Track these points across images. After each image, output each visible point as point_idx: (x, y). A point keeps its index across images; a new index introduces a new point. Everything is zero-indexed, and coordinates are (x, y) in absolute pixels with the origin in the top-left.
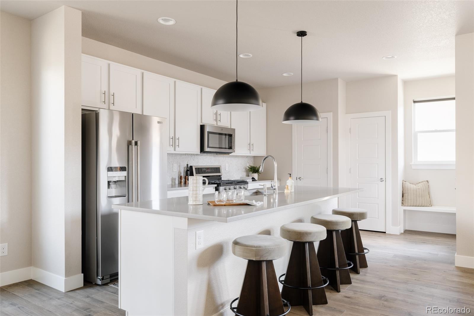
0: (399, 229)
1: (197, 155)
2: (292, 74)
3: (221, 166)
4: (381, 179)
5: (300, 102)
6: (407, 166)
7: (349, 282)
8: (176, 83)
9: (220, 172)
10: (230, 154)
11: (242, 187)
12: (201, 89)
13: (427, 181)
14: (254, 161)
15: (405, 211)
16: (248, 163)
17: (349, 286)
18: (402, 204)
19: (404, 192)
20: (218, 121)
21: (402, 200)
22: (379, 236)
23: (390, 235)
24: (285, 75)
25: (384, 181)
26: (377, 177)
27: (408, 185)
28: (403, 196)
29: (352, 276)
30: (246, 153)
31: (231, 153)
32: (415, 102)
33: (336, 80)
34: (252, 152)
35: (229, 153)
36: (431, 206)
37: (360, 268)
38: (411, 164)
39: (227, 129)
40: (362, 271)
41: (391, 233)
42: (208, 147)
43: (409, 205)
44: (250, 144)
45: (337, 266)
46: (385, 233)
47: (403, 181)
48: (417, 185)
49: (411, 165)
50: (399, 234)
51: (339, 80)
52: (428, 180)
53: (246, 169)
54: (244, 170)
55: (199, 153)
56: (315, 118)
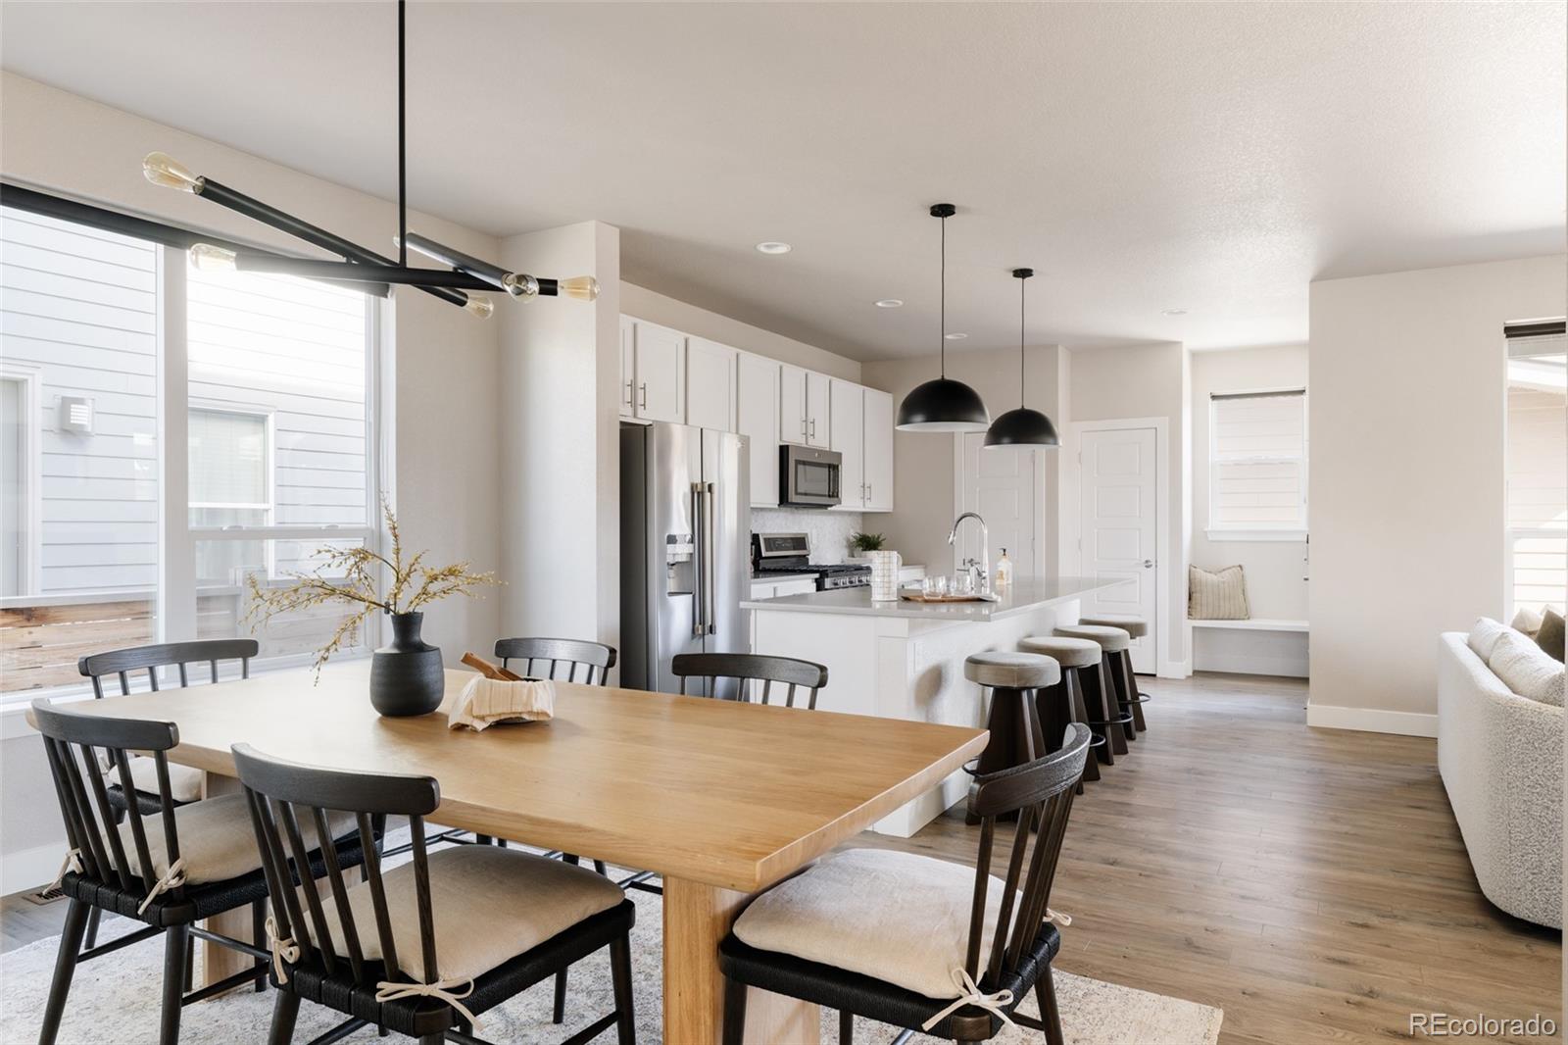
0: (1184, 668)
1: (771, 510)
2: (900, 303)
3: (807, 534)
4: (1147, 562)
5: (1019, 407)
6: (1199, 535)
7: (1125, 752)
8: (741, 357)
9: (805, 548)
10: (829, 509)
11: (855, 579)
12: (781, 368)
13: (1240, 566)
14: (863, 524)
15: (1194, 628)
16: (853, 527)
17: (1124, 757)
18: (1190, 614)
19: (1193, 590)
20: (809, 435)
21: (1189, 607)
22: (1145, 682)
23: (1161, 678)
24: (880, 304)
25: (1154, 566)
26: (1138, 557)
27: (1200, 574)
28: (1190, 599)
29: (1129, 744)
30: (858, 506)
31: (831, 506)
32: (1214, 397)
33: (1054, 347)
34: (868, 503)
35: (826, 506)
36: (1249, 619)
37: (1137, 730)
38: (1206, 529)
39: (821, 452)
40: (1138, 735)
41: (1169, 677)
42: (797, 493)
43: (1204, 616)
44: (864, 487)
45: (1107, 718)
46: (1154, 675)
47: (1190, 565)
48: (1219, 575)
49: (1206, 532)
50: (1183, 677)
51: (1060, 348)
52: (1242, 563)
53: (848, 540)
54: (845, 543)
55: (777, 506)
56: (1051, 440)
